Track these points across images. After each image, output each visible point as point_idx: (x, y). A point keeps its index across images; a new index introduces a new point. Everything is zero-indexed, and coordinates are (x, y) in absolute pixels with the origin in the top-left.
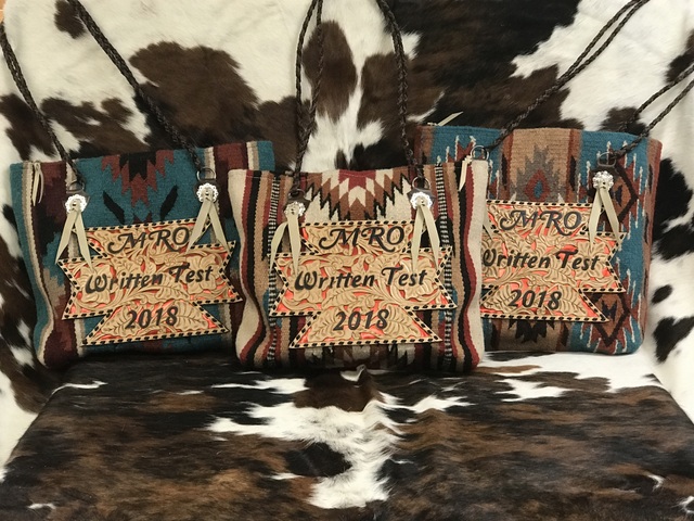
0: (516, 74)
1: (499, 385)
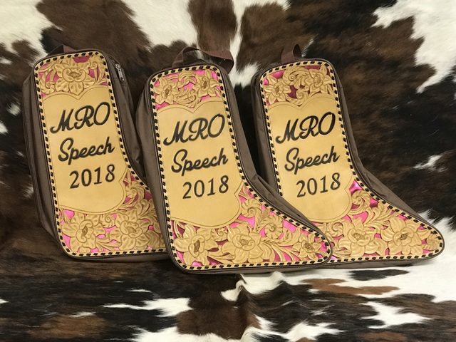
0: (377, 24)
1: (364, 308)
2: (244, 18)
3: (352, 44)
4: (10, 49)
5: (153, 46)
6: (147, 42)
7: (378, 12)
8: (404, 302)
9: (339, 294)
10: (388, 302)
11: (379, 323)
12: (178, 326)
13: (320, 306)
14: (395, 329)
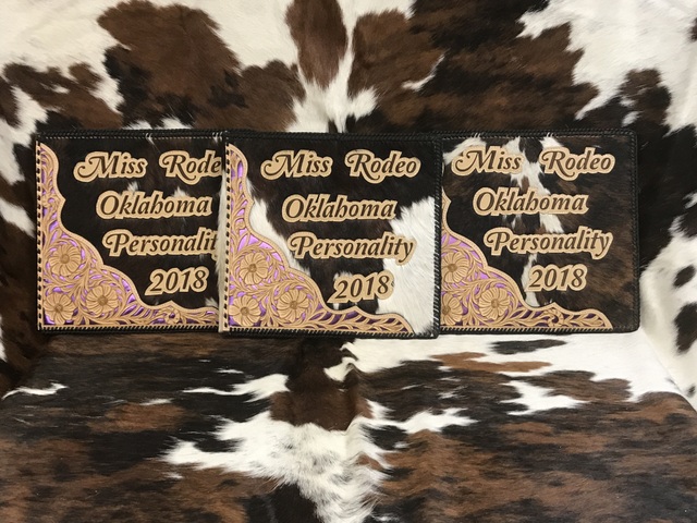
0: (523, 34)
1: (504, 390)
2: (356, 31)
3: (493, 59)
4: (66, 74)
5: (243, 68)
6: (236, 63)
7: (526, 18)
8: (557, 382)
9: (475, 372)
10: (535, 381)
11: (522, 407)
12: (271, 410)
13: (450, 386)
14: (540, 417)
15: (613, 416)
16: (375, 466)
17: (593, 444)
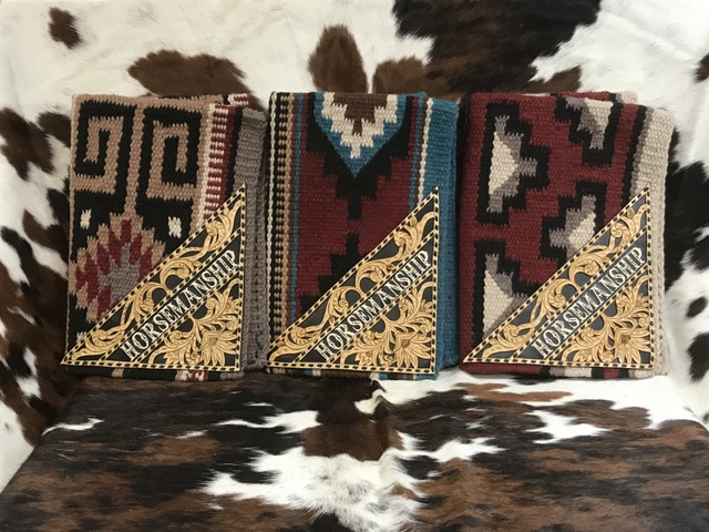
0: (536, 78)
1: (528, 419)
2: (376, 78)
7: (538, 63)
8: (578, 411)
9: (499, 402)
10: (558, 411)
11: (547, 436)
12: (304, 446)
13: (475, 417)
14: (566, 445)
15: (636, 443)
16: (411, 495)
17: (618, 470)
